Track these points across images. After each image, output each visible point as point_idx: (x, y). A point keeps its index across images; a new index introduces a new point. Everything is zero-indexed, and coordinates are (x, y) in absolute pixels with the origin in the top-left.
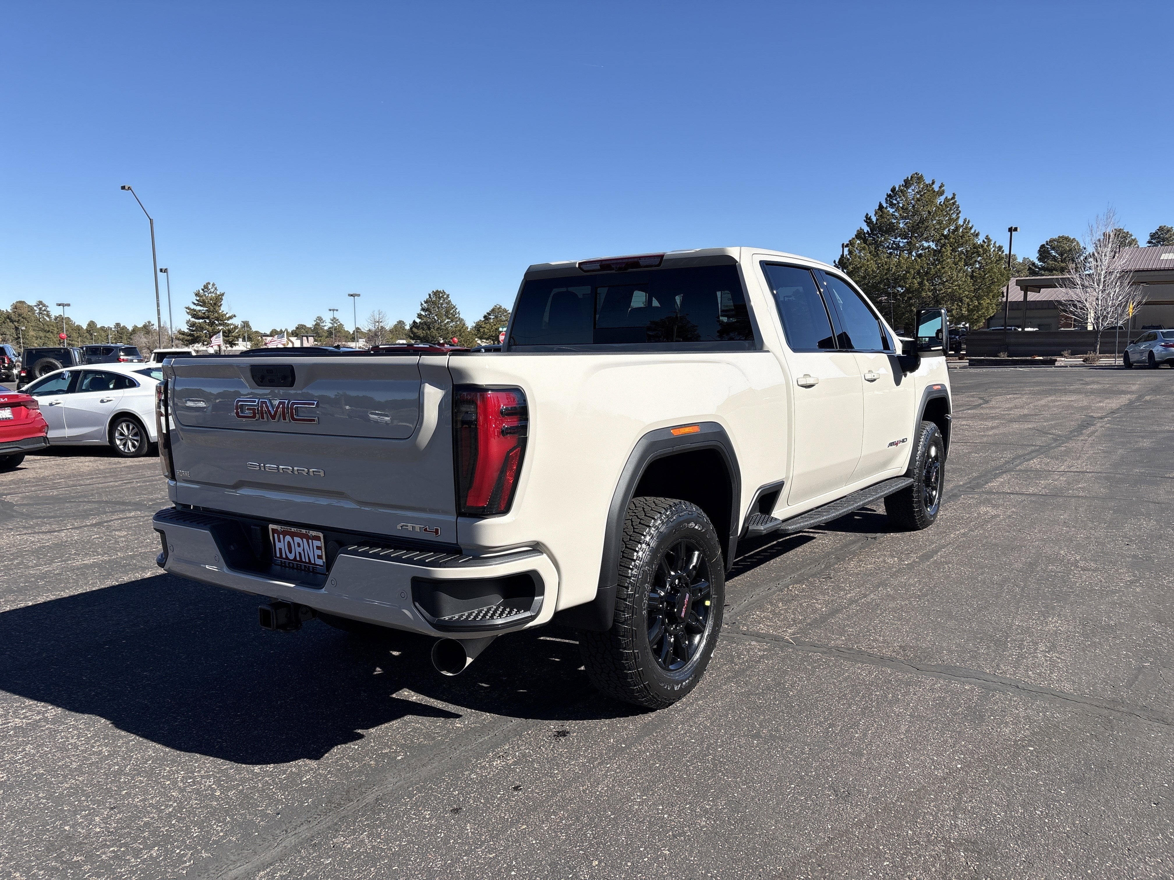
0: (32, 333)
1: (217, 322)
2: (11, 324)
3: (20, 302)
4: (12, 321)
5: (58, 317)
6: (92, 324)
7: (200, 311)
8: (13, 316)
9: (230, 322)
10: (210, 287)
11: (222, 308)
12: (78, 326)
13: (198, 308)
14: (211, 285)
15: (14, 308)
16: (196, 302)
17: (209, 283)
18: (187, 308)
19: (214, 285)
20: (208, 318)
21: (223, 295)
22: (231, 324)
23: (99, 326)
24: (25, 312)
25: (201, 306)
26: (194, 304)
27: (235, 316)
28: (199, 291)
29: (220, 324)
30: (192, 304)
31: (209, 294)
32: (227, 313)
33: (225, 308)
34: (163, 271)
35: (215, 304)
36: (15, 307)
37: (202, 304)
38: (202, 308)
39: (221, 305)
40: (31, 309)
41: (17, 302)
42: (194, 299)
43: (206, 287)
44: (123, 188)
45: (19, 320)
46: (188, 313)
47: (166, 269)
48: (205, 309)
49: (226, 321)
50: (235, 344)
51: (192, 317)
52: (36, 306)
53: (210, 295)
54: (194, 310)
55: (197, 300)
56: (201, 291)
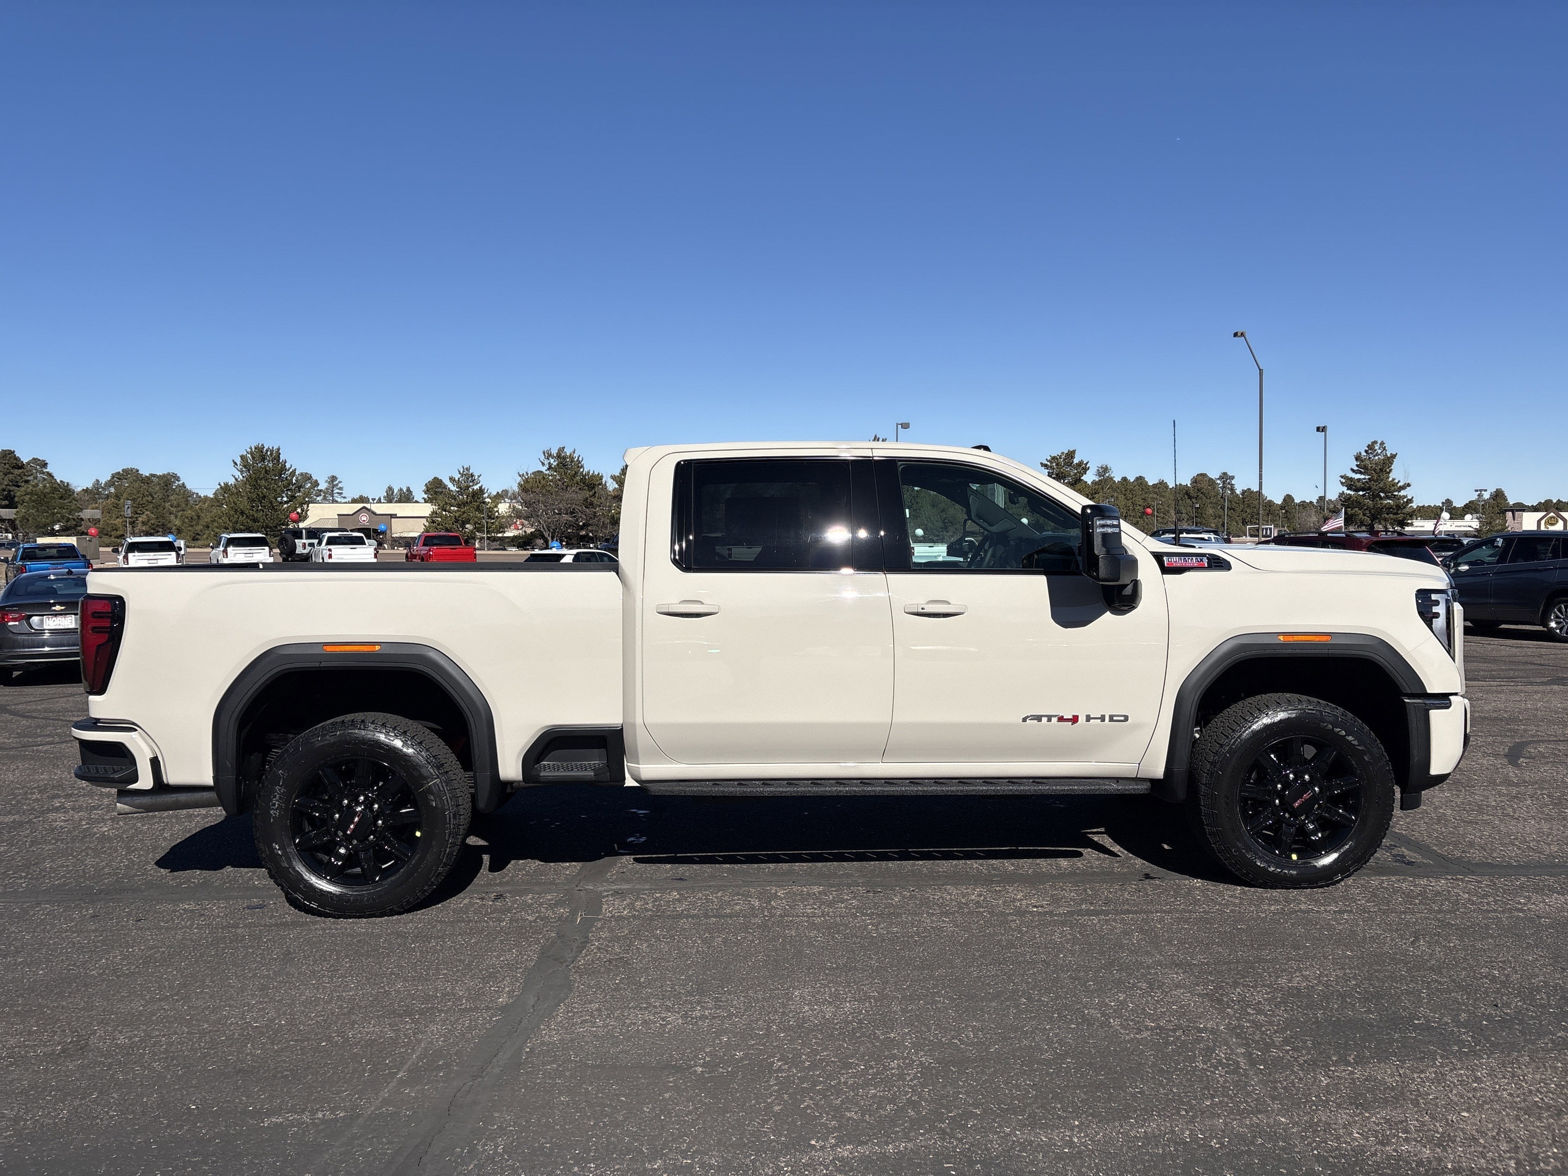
0: (1210, 511)
1: (1382, 495)
2: (1188, 501)
3: (1202, 475)
4: (1190, 497)
5: (1246, 491)
6: (1288, 499)
7: (1359, 480)
8: (1191, 492)
9: (1402, 493)
10: (1377, 448)
11: (1392, 476)
12: (1270, 501)
13: (1358, 476)
14: (1378, 444)
15: (1193, 482)
16: (1356, 468)
17: (1375, 442)
18: (1342, 477)
19: (1382, 443)
20: (1369, 488)
21: (1394, 456)
22: (1405, 497)
23: (1297, 501)
24: (1204, 486)
25: (1361, 473)
26: (1353, 470)
27: (1409, 485)
28: (1360, 453)
29: (1387, 497)
30: (1351, 472)
31: (1374, 456)
32: (1399, 481)
33: (1397, 474)
34: (1321, 430)
35: (1381, 470)
36: (1195, 481)
37: (1363, 471)
38: (1362, 477)
39: (1391, 470)
40: (1211, 482)
41: (1198, 475)
42: (1354, 464)
43: (1371, 447)
44: (1236, 335)
45: (1198, 496)
46: (1342, 483)
47: (1324, 427)
48: (1367, 477)
49: (1396, 493)
50: (1408, 525)
51: (1348, 489)
52: (1218, 479)
53: (1377, 458)
54: (1351, 479)
55: (1357, 466)
56: (1364, 454)
